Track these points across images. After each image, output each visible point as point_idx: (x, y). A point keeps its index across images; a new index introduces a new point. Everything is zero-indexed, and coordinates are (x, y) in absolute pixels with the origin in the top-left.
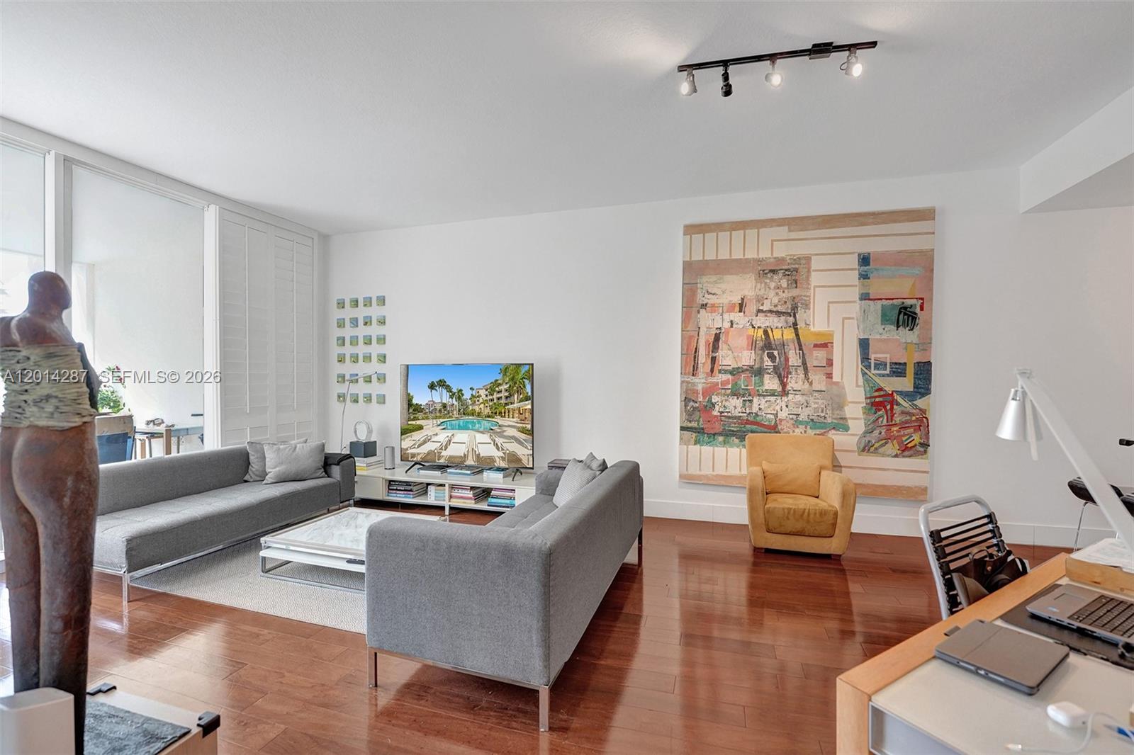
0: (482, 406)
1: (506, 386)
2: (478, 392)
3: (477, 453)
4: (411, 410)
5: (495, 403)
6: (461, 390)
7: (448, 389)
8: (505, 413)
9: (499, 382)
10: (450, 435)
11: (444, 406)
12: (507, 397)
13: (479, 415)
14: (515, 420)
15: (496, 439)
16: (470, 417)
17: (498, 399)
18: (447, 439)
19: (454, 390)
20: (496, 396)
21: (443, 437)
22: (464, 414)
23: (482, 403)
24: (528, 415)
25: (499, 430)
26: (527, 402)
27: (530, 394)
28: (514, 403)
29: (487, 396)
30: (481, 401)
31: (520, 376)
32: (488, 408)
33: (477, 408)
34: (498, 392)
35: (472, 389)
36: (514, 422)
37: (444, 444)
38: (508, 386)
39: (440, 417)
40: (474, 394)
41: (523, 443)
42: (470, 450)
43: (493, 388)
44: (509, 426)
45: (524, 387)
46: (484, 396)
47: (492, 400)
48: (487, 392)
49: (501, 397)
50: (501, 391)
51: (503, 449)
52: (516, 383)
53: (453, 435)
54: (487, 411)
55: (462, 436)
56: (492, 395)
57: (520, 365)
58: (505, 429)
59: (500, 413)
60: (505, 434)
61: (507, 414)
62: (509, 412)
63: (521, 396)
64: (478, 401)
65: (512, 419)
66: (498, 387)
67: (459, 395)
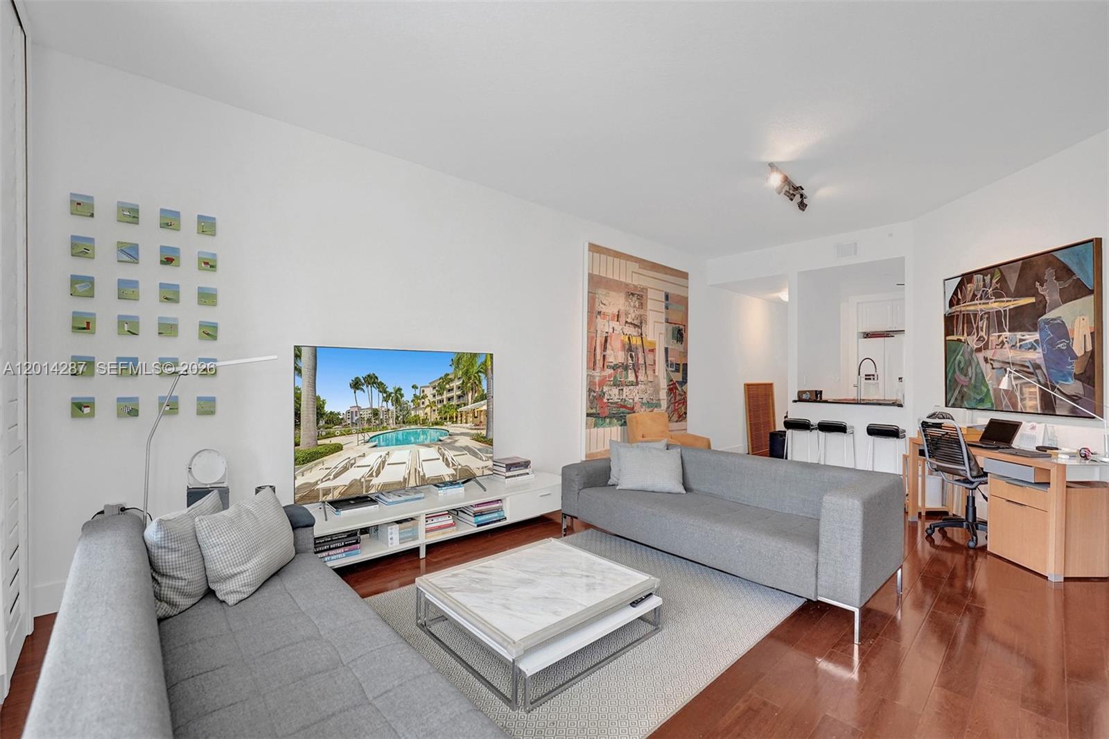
0: (428, 410)
1: (459, 383)
2: (423, 391)
3: (421, 474)
4: (322, 423)
5: (445, 406)
6: (400, 389)
7: (381, 387)
8: (457, 417)
9: (450, 377)
10: (383, 454)
11: (375, 413)
12: (459, 397)
13: (424, 422)
14: (468, 425)
15: (446, 452)
16: (413, 427)
17: (449, 399)
18: (380, 460)
19: (390, 390)
20: (446, 395)
21: (373, 458)
22: (404, 423)
23: (428, 406)
24: (483, 418)
25: (449, 441)
26: (482, 402)
27: (486, 392)
28: (468, 405)
29: (434, 396)
30: (427, 403)
31: (476, 369)
32: (436, 412)
33: (421, 414)
34: (449, 391)
35: (414, 387)
36: (467, 428)
37: (375, 469)
38: (461, 382)
39: (369, 430)
40: (418, 394)
41: (477, 454)
42: (412, 471)
43: (441, 386)
44: (462, 434)
45: (480, 382)
46: (430, 397)
47: (441, 401)
48: (435, 391)
49: (453, 397)
50: (452, 389)
51: (453, 465)
52: (470, 378)
53: (388, 454)
54: (435, 416)
55: (401, 454)
56: (441, 394)
57: (475, 355)
58: (457, 438)
59: (451, 418)
60: (457, 444)
61: (459, 419)
62: (461, 416)
63: (476, 395)
64: (423, 403)
65: (465, 425)
66: (448, 383)
67: (397, 397)
